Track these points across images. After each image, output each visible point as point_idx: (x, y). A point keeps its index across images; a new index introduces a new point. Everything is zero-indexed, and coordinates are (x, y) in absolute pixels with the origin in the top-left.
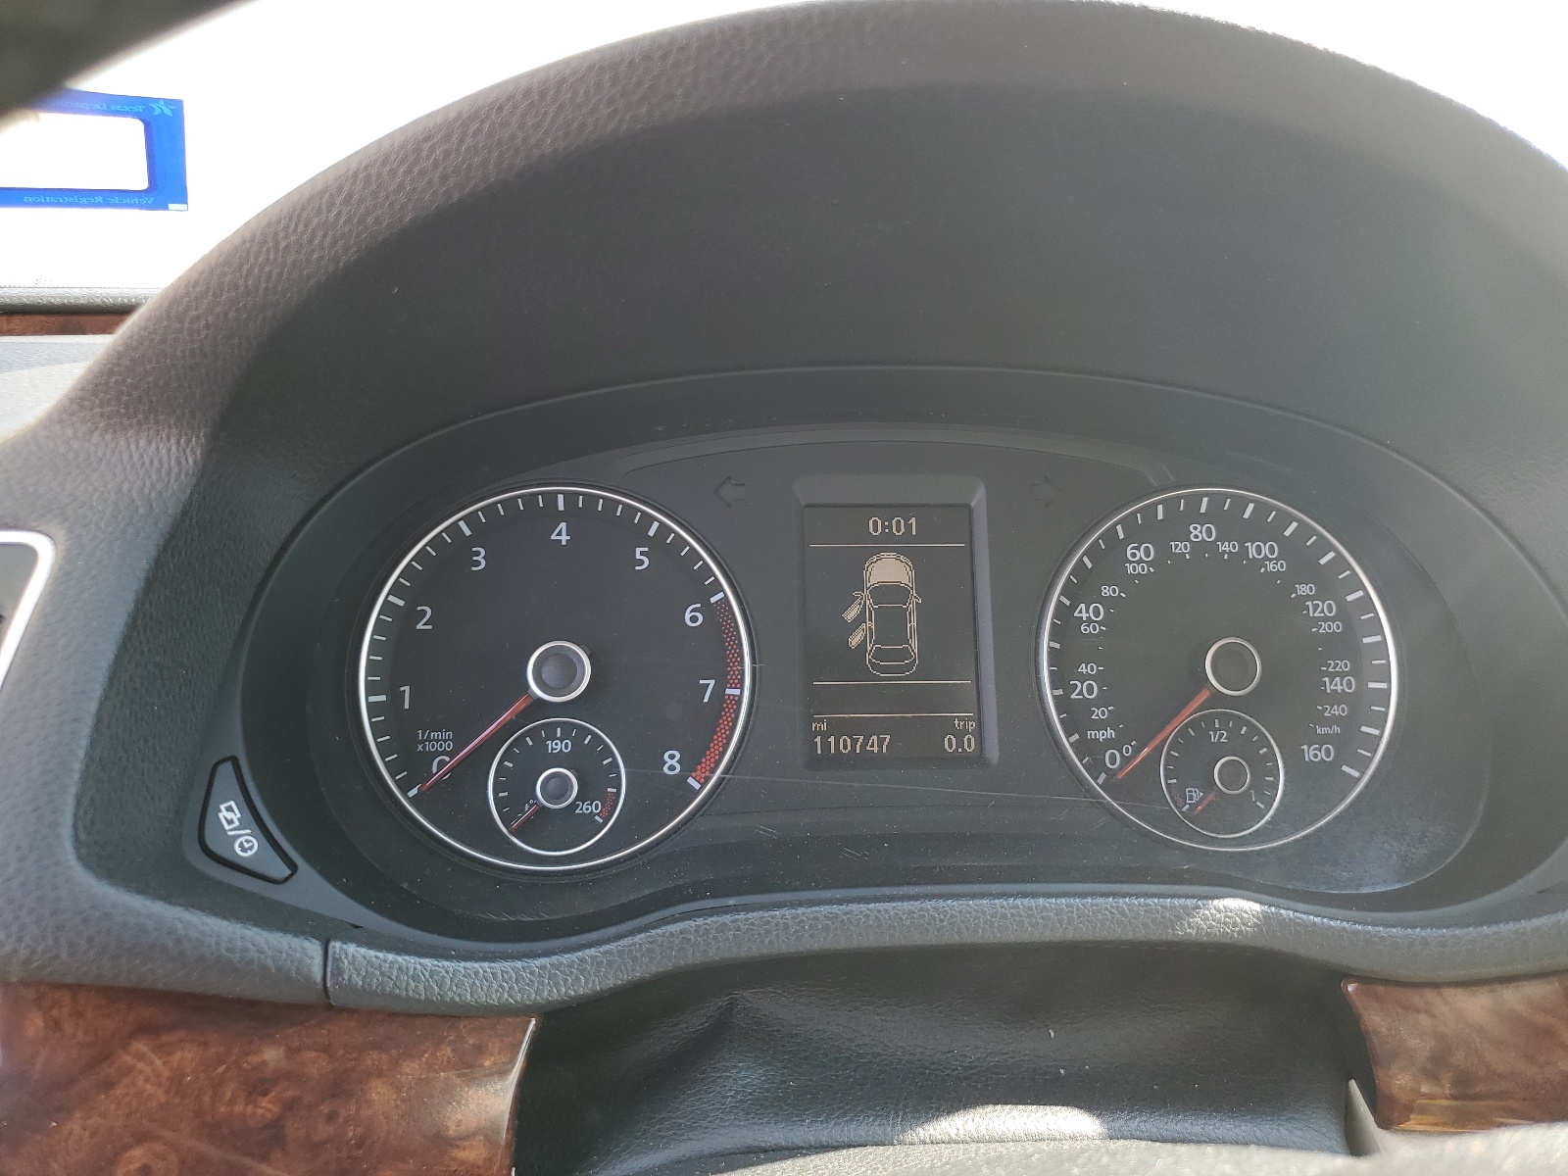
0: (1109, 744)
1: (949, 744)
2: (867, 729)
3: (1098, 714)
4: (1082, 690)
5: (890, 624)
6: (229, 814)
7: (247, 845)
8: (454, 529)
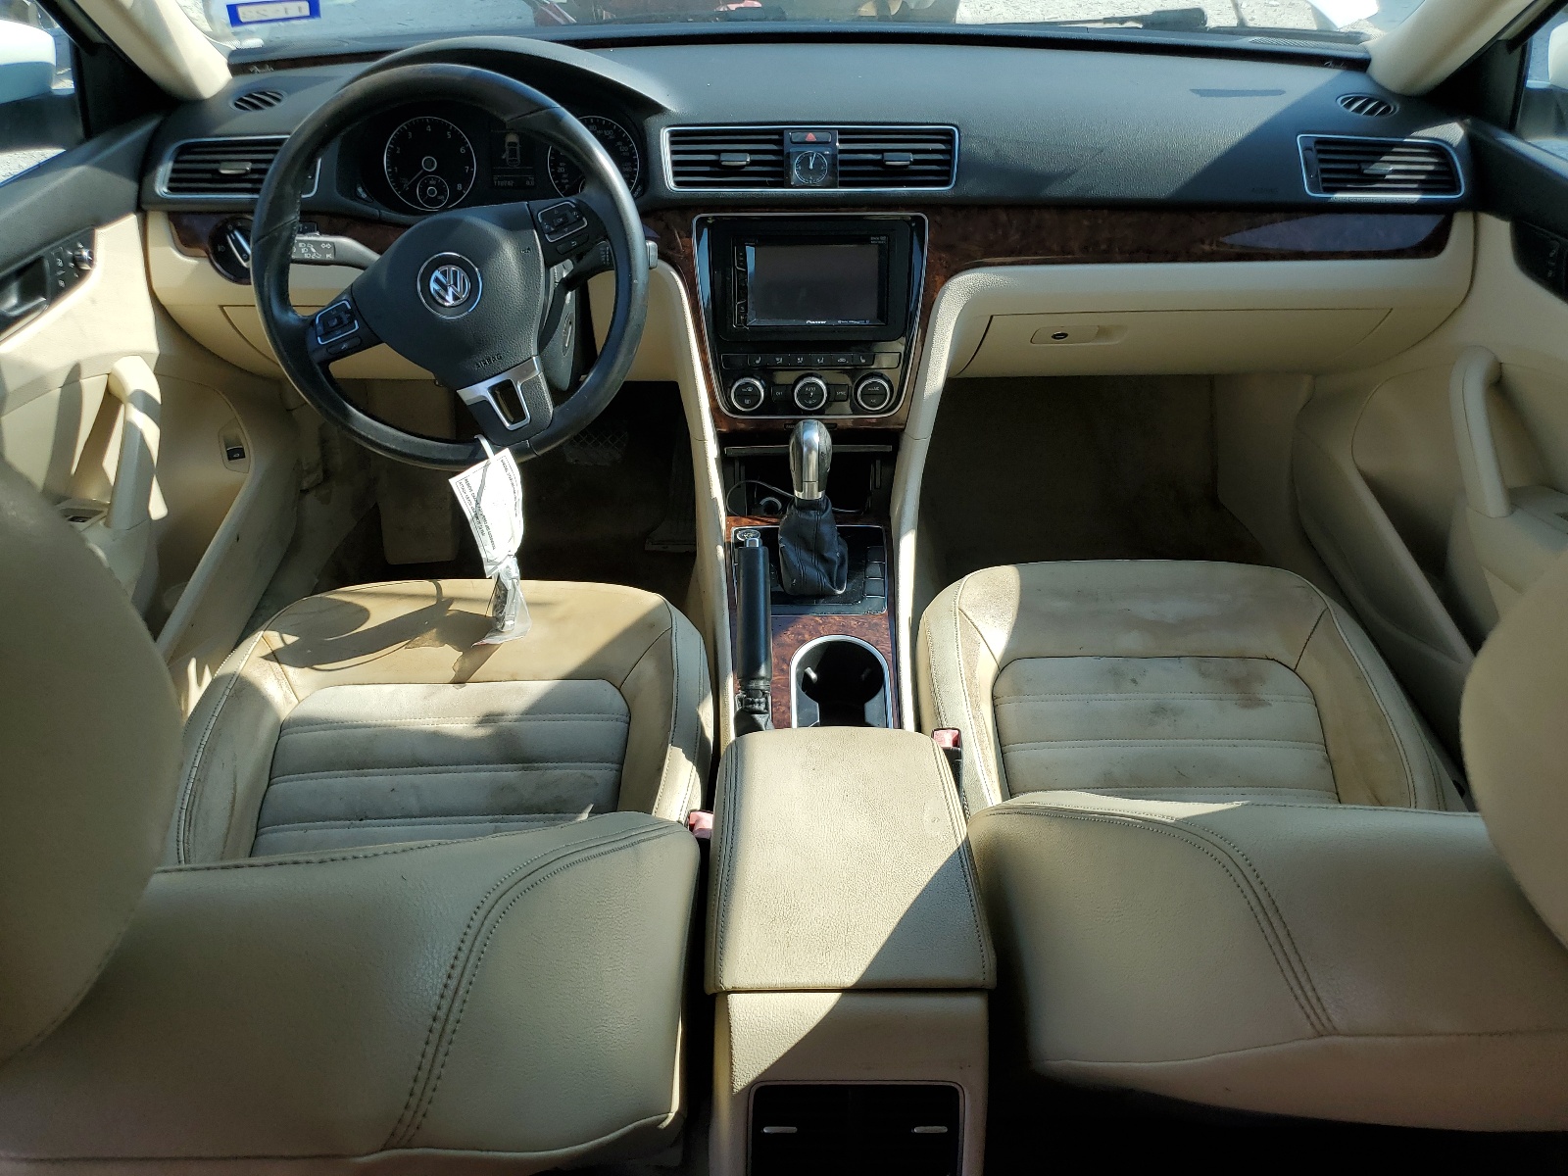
0: (567, 183)
1: (528, 183)
2: (507, 179)
3: (565, 176)
4: (560, 170)
5: (513, 153)
6: (360, 190)
7: (364, 196)
8: (402, 128)
